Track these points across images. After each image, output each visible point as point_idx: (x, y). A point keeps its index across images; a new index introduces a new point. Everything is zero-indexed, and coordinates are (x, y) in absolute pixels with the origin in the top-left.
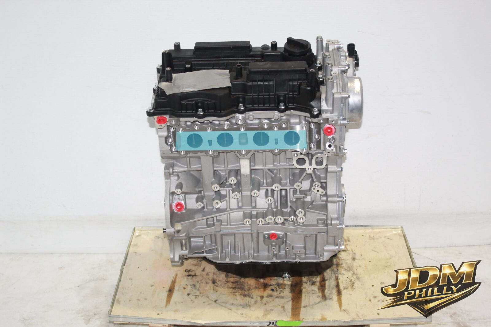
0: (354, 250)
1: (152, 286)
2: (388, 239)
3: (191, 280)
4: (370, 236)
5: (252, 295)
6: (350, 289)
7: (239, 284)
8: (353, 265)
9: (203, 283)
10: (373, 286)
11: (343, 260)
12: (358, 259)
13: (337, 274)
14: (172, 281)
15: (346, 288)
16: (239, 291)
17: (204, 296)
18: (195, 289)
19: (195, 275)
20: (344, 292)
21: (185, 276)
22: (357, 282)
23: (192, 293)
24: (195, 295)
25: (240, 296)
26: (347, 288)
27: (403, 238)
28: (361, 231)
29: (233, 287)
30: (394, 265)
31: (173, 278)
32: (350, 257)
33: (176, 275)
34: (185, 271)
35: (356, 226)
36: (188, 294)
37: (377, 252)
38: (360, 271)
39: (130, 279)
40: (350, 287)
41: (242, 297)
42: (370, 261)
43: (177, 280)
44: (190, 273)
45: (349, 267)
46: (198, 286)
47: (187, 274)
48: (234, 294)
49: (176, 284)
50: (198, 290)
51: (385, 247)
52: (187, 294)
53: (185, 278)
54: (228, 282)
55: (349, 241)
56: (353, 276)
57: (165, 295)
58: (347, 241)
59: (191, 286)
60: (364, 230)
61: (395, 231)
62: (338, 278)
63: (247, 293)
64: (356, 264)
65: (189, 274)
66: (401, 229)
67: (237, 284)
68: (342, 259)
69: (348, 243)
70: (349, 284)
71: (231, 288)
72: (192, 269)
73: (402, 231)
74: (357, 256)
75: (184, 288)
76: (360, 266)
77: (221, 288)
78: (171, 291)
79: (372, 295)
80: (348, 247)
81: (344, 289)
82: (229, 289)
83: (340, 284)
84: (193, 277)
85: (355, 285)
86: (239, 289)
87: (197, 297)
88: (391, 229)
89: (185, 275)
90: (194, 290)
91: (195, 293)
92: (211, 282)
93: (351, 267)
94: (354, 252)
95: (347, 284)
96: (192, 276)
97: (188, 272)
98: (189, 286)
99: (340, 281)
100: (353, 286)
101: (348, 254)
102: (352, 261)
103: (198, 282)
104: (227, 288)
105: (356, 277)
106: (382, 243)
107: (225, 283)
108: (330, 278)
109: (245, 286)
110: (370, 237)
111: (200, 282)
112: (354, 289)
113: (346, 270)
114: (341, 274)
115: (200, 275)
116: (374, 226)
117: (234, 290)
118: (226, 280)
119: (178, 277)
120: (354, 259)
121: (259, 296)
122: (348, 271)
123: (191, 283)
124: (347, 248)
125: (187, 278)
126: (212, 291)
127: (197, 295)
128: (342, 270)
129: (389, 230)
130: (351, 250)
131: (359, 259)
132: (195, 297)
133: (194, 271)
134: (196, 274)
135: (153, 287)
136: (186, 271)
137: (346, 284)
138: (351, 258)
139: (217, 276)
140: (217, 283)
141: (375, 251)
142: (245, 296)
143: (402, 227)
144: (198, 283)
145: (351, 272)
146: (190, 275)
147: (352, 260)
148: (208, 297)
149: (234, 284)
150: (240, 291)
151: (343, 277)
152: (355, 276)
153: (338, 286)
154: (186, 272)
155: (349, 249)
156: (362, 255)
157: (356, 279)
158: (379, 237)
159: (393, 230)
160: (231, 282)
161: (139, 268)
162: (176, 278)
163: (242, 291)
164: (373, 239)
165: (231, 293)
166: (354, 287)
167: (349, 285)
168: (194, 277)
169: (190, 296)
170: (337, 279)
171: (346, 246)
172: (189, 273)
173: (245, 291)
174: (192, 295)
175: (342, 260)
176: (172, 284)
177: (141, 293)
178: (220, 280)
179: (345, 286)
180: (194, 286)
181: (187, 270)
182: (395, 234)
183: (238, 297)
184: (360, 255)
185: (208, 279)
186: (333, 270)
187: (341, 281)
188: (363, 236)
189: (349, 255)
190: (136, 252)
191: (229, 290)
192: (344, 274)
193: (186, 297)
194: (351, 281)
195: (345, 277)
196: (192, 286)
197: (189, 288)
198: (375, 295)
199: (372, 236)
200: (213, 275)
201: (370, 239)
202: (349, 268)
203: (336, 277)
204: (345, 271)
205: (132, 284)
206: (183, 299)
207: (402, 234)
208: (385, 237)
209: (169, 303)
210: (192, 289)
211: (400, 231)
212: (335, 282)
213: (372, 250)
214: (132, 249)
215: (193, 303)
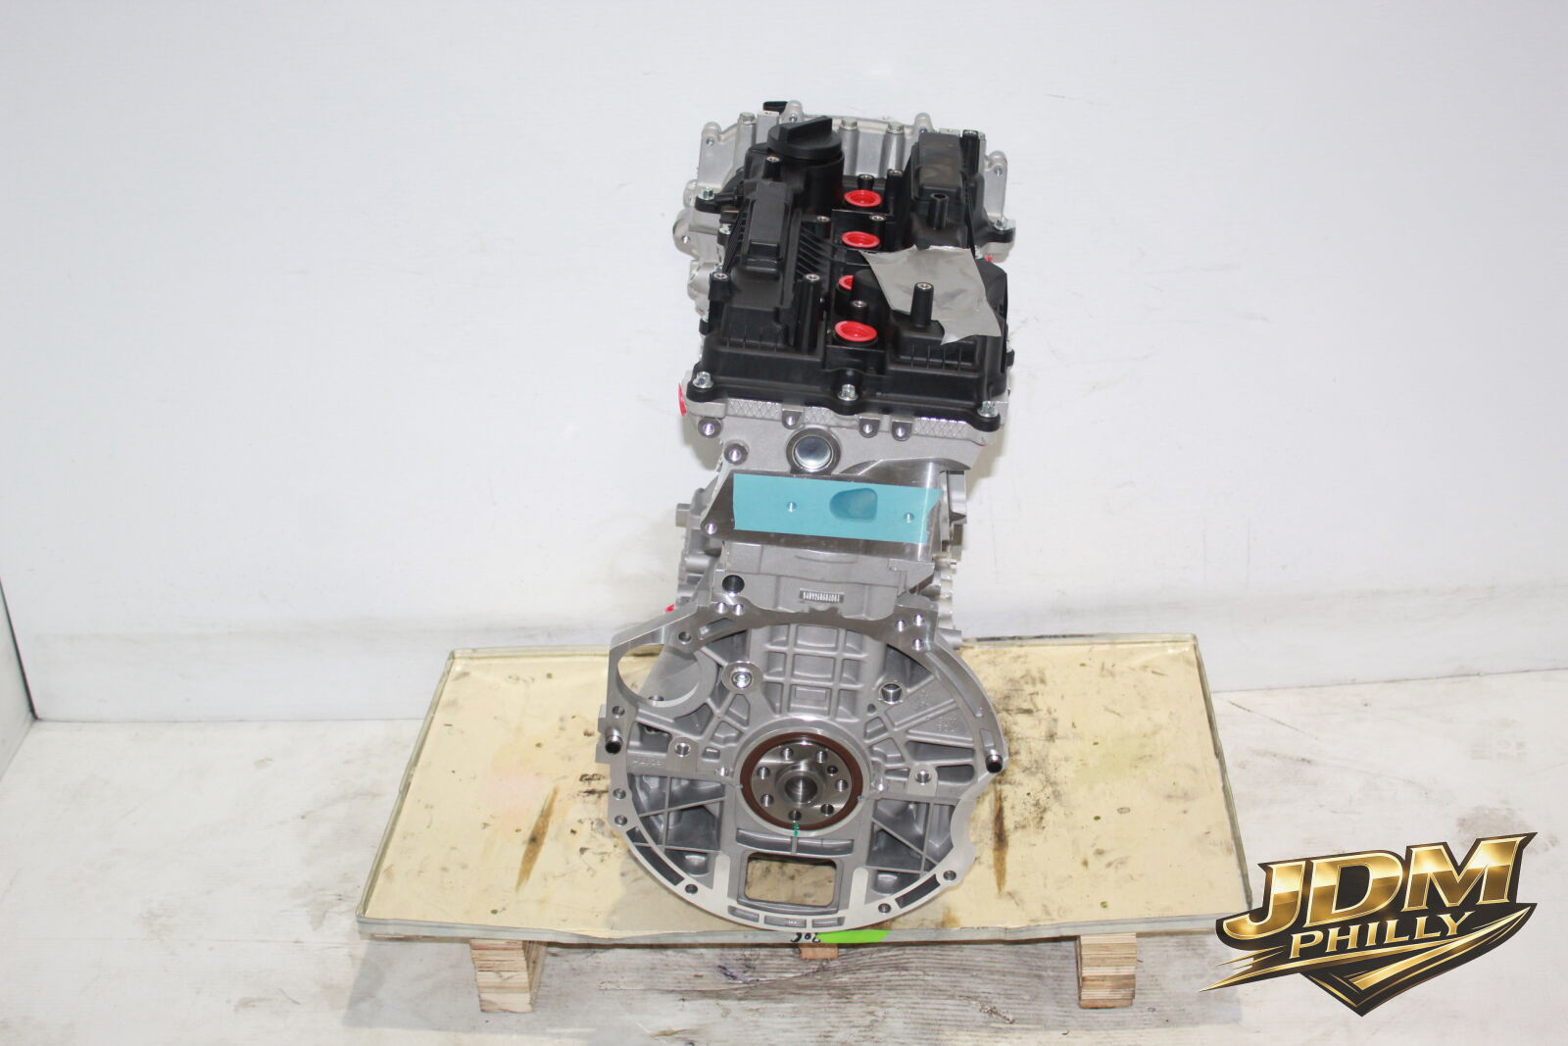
0: (1055, 710)
1: (486, 825)
2: (1153, 672)
3: (592, 807)
4: (1103, 665)
6: (1032, 829)
8: (1047, 756)
10: (1097, 818)
11: (1020, 741)
12: (1062, 738)
14: (543, 811)
15: (1021, 827)
17: (624, 854)
18: (603, 834)
19: (607, 792)
20: (1014, 839)
21: (578, 795)
22: (1055, 807)
23: (593, 845)
24: (602, 853)
26: (1024, 827)
27: (1195, 669)
28: (1077, 650)
30: (1164, 754)
31: (545, 802)
32: (1043, 730)
33: (555, 792)
34: (581, 780)
35: (1064, 636)
36: (583, 850)
37: (1119, 714)
38: (1065, 773)
39: (427, 807)
40: (1032, 824)
42: (1096, 744)
43: (556, 805)
44: (595, 785)
45: (1036, 761)
47: (586, 787)
49: (552, 819)
50: (611, 837)
51: (1144, 698)
52: (578, 849)
53: (579, 799)
55: (1043, 681)
56: (1044, 788)
57: (519, 850)
58: (1038, 681)
59: (592, 823)
60: (1088, 647)
61: (1174, 648)
62: (1003, 796)
64: (1055, 751)
65: (590, 788)
66: (1192, 642)
68: (1020, 736)
69: (1039, 687)
70: (1030, 813)
72: (599, 774)
73: (1195, 647)
74: (1062, 728)
75: (573, 832)
76: (1066, 759)
78: (535, 840)
79: (1094, 845)
80: (1039, 701)
81: (1016, 828)
83: (1007, 813)
84: (599, 797)
85: (1048, 816)
87: (606, 857)
88: (1164, 642)
89: (580, 792)
90: (598, 836)
91: (602, 845)
93: (1040, 761)
94: (1055, 715)
95: (1027, 814)
96: (597, 795)
97: (587, 782)
98: (587, 824)
99: (1006, 805)
100: (1042, 818)
101: (1037, 722)
102: (1047, 744)
105: (1054, 792)
106: (1135, 686)
110: (1103, 668)
112: (1044, 828)
113: (1025, 770)
114: (1010, 783)
116: (1118, 635)
119: (559, 797)
120: (1051, 737)
122: (1033, 774)
123: (594, 816)
124: (1035, 705)
125: (584, 802)
127: (605, 853)
128: (1016, 770)
129: (1159, 645)
130: (1045, 711)
131: (1065, 737)
132: (600, 857)
133: (604, 778)
135: (487, 831)
136: (584, 778)
137: (1022, 815)
138: (1043, 734)
141: (1114, 712)
143: (1195, 638)
145: (1040, 776)
146: (591, 792)
147: (1047, 740)
151: (1015, 792)
152: (1049, 790)
153: (999, 817)
154: (581, 783)
155: (1040, 708)
156: (1076, 724)
157: (1052, 797)
158: (1129, 667)
159: (1167, 644)
161: (453, 772)
162: (553, 800)
164: (1112, 674)
166: (1043, 821)
167: (1030, 818)
168: (604, 797)
169: (587, 853)
170: (999, 799)
171: (1033, 696)
172: (589, 784)
174: (594, 853)
175: (1018, 739)
176: (542, 819)
177: (453, 848)
179: (1018, 819)
180: (601, 823)
181: (586, 775)
182: (1174, 659)
184: (1071, 725)
187: (1010, 806)
188: (1083, 665)
189: (1040, 724)
190: (450, 725)
192: (1021, 784)
193: (576, 859)
194: (1037, 804)
195: (1022, 791)
196: (594, 826)
197: (585, 830)
198: (1099, 846)
199: (1108, 666)
201: (1103, 676)
202: (1035, 765)
203: (996, 792)
204: (1022, 775)
205: (431, 823)
206: (568, 863)
207: (1193, 658)
208: (1145, 668)
209: (528, 878)
210: (593, 833)
211: (1187, 648)
212: (993, 807)
213: (1106, 709)
214: (440, 717)
215: (593, 875)
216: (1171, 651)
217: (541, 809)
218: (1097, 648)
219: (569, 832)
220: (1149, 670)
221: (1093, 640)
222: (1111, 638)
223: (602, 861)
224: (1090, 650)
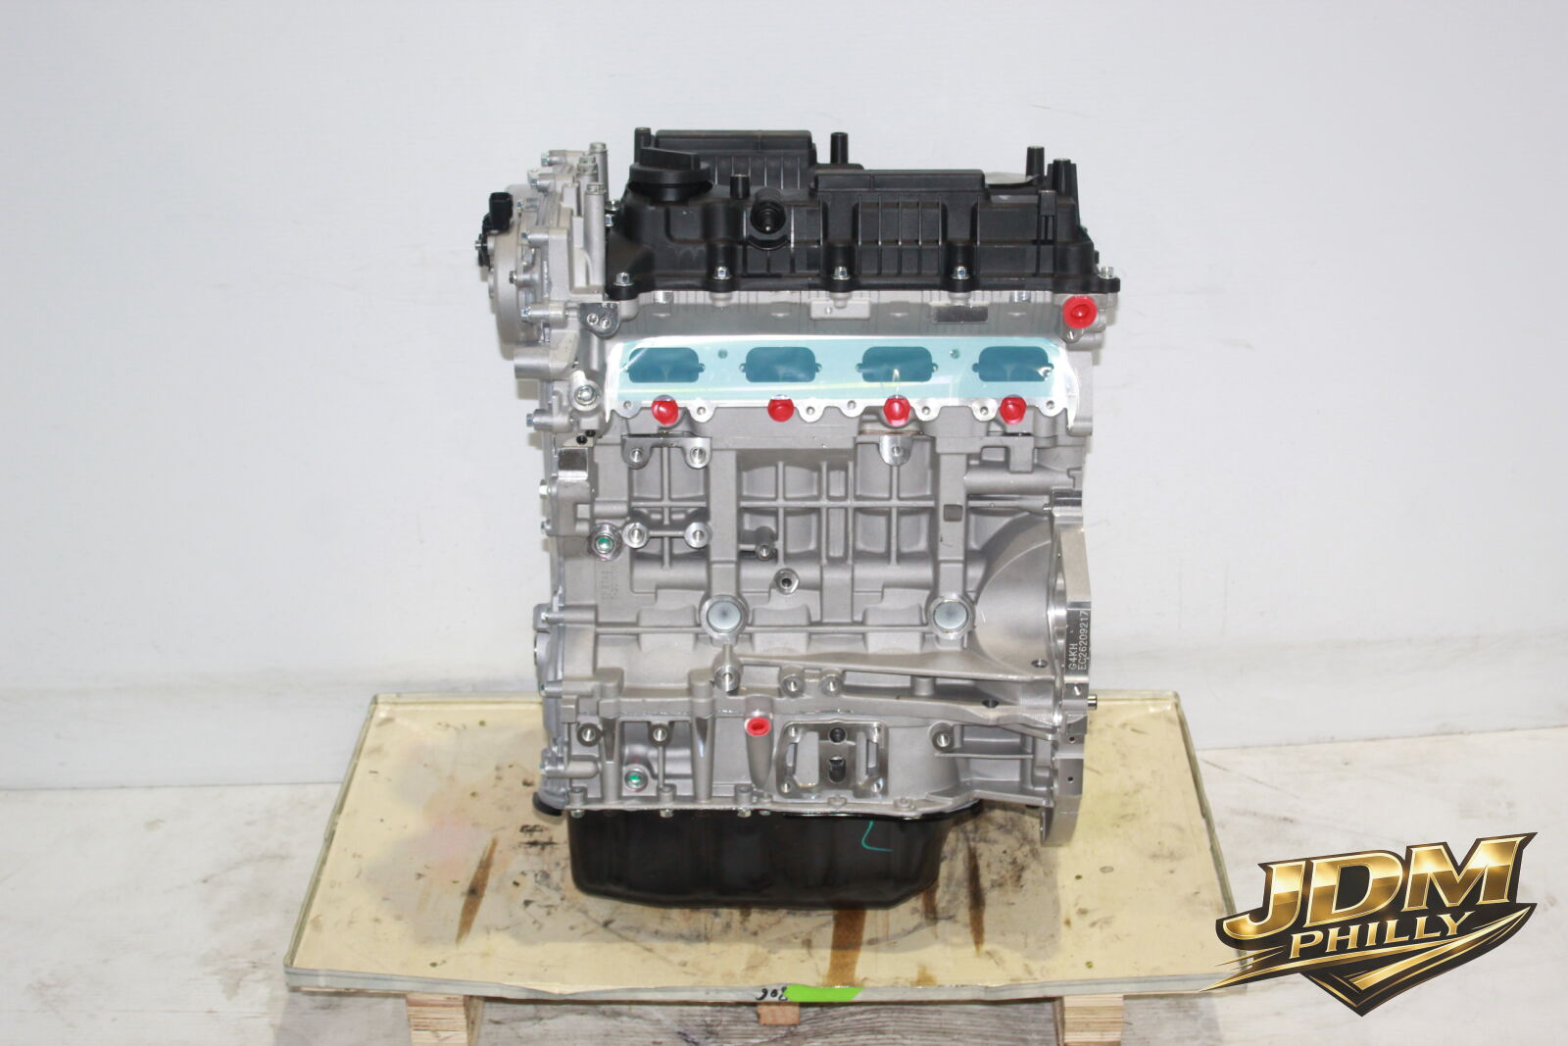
1: (420, 876)
2: (1133, 730)
3: (533, 859)
6: (1009, 886)
10: (1078, 877)
13: (974, 840)
14: (481, 862)
15: (999, 884)
17: (573, 906)
18: (548, 886)
19: (550, 843)
20: (992, 897)
21: (520, 846)
22: (1034, 865)
23: (538, 898)
24: (548, 906)
25: (682, 909)
26: (1001, 885)
27: (1178, 729)
30: (1147, 813)
31: (484, 854)
33: (494, 843)
34: (521, 831)
36: (527, 903)
37: (1097, 772)
39: (352, 856)
40: (1009, 882)
41: (687, 909)
43: (496, 856)
44: (537, 836)
45: (1011, 819)
46: (556, 876)
47: (527, 838)
49: (492, 870)
50: (558, 889)
51: (1124, 756)
52: (522, 900)
53: (521, 850)
56: (1021, 845)
57: (457, 903)
59: (536, 875)
61: (1154, 706)
62: (977, 854)
65: (532, 839)
66: (1174, 700)
70: (1006, 870)
72: (542, 824)
73: (1177, 706)
75: (516, 884)
78: (475, 892)
79: (1076, 905)
81: (993, 886)
83: (983, 870)
84: (543, 849)
85: (1027, 875)
87: (553, 910)
88: (1143, 700)
89: (521, 843)
90: (544, 889)
91: (548, 898)
93: (1016, 819)
95: (1003, 872)
96: (539, 847)
97: (528, 834)
98: (530, 877)
99: (982, 863)
100: (1019, 877)
103: (558, 864)
105: (1032, 851)
106: (1114, 744)
108: (954, 852)
111: (562, 865)
112: (1022, 886)
113: (1001, 827)
114: (985, 841)
115: (565, 843)
119: (498, 848)
122: (1009, 832)
123: (538, 868)
125: (526, 853)
127: (551, 906)
128: (991, 828)
129: (1138, 702)
132: (546, 910)
133: (547, 829)
134: (554, 840)
135: (422, 881)
136: (525, 829)
137: (999, 873)
142: (695, 905)
143: (1176, 695)
144: (559, 868)
145: (1017, 834)
146: (534, 844)
148: (585, 913)
151: (990, 850)
152: (1026, 848)
153: (974, 875)
154: (522, 834)
157: (1030, 856)
158: (1107, 725)
159: (1148, 702)
161: (381, 819)
162: (492, 851)
166: (1022, 880)
167: (1008, 876)
168: (548, 848)
169: (531, 907)
170: (974, 856)
172: (531, 835)
174: (540, 906)
176: (481, 870)
177: (386, 899)
179: (995, 877)
180: (546, 875)
181: (527, 826)
182: (1155, 717)
183: (676, 913)
186: (965, 832)
187: (985, 864)
190: (375, 772)
192: (995, 842)
193: (520, 912)
194: (1014, 862)
195: (997, 849)
196: (538, 878)
197: (529, 882)
198: (1082, 905)
202: (1010, 823)
203: (970, 849)
204: (997, 832)
205: (360, 872)
206: (511, 916)
207: (1174, 715)
208: (1124, 725)
209: (469, 930)
210: (537, 885)
211: (1169, 707)
212: (967, 864)
214: (364, 764)
215: (540, 928)
216: (1152, 710)
217: (479, 860)
219: (511, 883)
220: (1128, 728)
223: (549, 914)
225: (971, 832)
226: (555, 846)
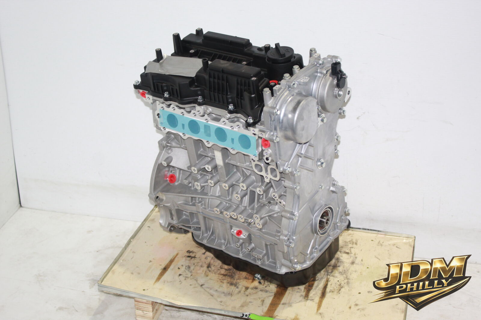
0: (357, 254)
1: (150, 261)
2: (397, 247)
3: (188, 262)
4: (379, 241)
5: (239, 285)
6: (335, 293)
7: (231, 271)
8: (349, 269)
9: (198, 266)
10: (360, 293)
11: (341, 263)
12: (356, 264)
13: (330, 275)
14: (171, 260)
15: (332, 291)
16: (228, 278)
17: (193, 278)
18: (188, 271)
19: (195, 257)
20: (328, 295)
21: (185, 257)
22: (346, 287)
23: (184, 274)
24: (186, 277)
25: (227, 284)
28: (372, 235)
29: (225, 274)
31: (173, 257)
32: (351, 260)
33: (177, 255)
34: (187, 252)
35: (368, 230)
36: (180, 275)
37: (379, 259)
38: (353, 276)
39: (133, 252)
40: (336, 291)
41: (229, 285)
42: (368, 268)
43: (176, 259)
44: (191, 254)
45: (345, 270)
46: (192, 268)
47: (188, 255)
48: (223, 281)
49: (173, 263)
50: (191, 272)
51: (390, 255)
52: (179, 274)
53: (184, 258)
54: (221, 268)
55: (356, 244)
56: (344, 280)
57: (159, 271)
58: (354, 244)
59: (186, 267)
60: (376, 235)
61: (407, 240)
62: (329, 280)
63: (234, 282)
64: (353, 268)
65: (189, 255)
66: (414, 239)
67: (229, 272)
68: (342, 261)
69: (354, 246)
70: (337, 287)
71: (222, 275)
72: (194, 251)
73: (414, 241)
74: (358, 261)
75: (179, 268)
76: (355, 271)
77: (212, 273)
78: (165, 269)
79: (355, 302)
80: (352, 250)
81: (330, 292)
82: (220, 275)
83: (329, 286)
84: (191, 259)
85: (343, 290)
86: (228, 277)
87: (187, 278)
88: (403, 237)
89: (185, 256)
90: (187, 271)
91: (187, 274)
92: (206, 266)
93: (346, 270)
94: (356, 256)
95: (335, 288)
96: (191, 258)
97: (189, 253)
98: (184, 267)
99: (329, 283)
100: (340, 290)
101: (349, 257)
102: (351, 265)
103: (194, 264)
104: (218, 274)
105: (347, 282)
106: (388, 251)
107: (219, 269)
108: (322, 278)
109: (236, 275)
110: (379, 243)
111: (196, 264)
112: (340, 293)
113: (340, 272)
114: (333, 276)
115: (199, 258)
116: (387, 232)
117: (224, 277)
118: (221, 266)
120: (353, 263)
121: (244, 287)
122: (342, 274)
123: (187, 264)
124: (351, 251)
125: (186, 259)
126: (203, 275)
127: (187, 277)
128: (337, 272)
129: (401, 238)
130: (353, 254)
131: (358, 264)
132: (185, 278)
133: (195, 253)
134: (196, 257)
135: (150, 263)
137: (334, 288)
138: (350, 262)
139: (214, 261)
140: (211, 268)
141: (378, 258)
142: (232, 284)
143: (415, 237)
144: (194, 266)
145: (344, 275)
146: (189, 257)
147: (351, 264)
148: (197, 281)
149: (227, 272)
150: (229, 280)
151: (334, 280)
152: (346, 281)
153: (325, 287)
154: (187, 253)
155: (352, 253)
156: (363, 260)
157: (346, 283)
158: (388, 244)
159: (405, 238)
160: (225, 269)
161: (146, 242)
162: (175, 257)
163: (231, 279)
164: (381, 245)
165: (220, 279)
166: (340, 291)
167: (336, 289)
168: (193, 259)
169: (181, 276)
170: (327, 281)
171: (351, 248)
172: (189, 254)
173: (233, 280)
174: (183, 276)
175: (341, 262)
176: (170, 262)
177: (137, 267)
178: (215, 265)
179: (332, 289)
180: (189, 267)
181: (189, 251)
182: (406, 243)
183: (225, 285)
184: (361, 260)
185: (205, 262)
186: (327, 271)
188: (372, 240)
189: (350, 258)
190: (149, 227)
191: (219, 277)
192: (337, 277)
193: (177, 277)
194: (340, 285)
195: (336, 280)
196: (186, 268)
197: (183, 269)
198: (357, 303)
199: (381, 242)
200: (211, 259)
201: (378, 245)
202: (344, 272)
203: (327, 278)
204: (338, 274)
205: (133, 258)
206: (174, 278)
207: (413, 244)
208: (394, 245)
209: (159, 281)
210: (185, 270)
211: (411, 240)
212: (324, 283)
213: (375, 257)
214: (147, 224)
215: (180, 284)
216: (404, 241)
217: (170, 259)
218: (379, 236)
219: (177, 268)
220: (395, 246)
221: (379, 233)
222: (385, 233)
223: (185, 279)
224: (376, 236)
225: (330, 273)
226: (195, 258)
